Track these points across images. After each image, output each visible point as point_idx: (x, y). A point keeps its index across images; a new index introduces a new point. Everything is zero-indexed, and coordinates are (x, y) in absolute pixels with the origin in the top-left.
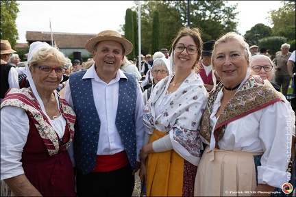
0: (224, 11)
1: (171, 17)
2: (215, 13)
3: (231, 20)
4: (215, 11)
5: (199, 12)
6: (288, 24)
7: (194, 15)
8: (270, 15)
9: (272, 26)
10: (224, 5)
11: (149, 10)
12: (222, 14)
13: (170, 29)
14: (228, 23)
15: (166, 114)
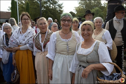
0: (58, 5)
1: (35, 6)
2: (54, 6)
3: (61, 9)
4: (54, 5)
5: (48, 5)
6: (81, 13)
7: (46, 6)
8: (75, 9)
9: (76, 13)
10: (58, 3)
11: (24, 1)
12: (57, 6)
13: (35, 11)
14: (60, 10)
15: (24, 40)
